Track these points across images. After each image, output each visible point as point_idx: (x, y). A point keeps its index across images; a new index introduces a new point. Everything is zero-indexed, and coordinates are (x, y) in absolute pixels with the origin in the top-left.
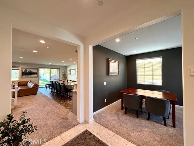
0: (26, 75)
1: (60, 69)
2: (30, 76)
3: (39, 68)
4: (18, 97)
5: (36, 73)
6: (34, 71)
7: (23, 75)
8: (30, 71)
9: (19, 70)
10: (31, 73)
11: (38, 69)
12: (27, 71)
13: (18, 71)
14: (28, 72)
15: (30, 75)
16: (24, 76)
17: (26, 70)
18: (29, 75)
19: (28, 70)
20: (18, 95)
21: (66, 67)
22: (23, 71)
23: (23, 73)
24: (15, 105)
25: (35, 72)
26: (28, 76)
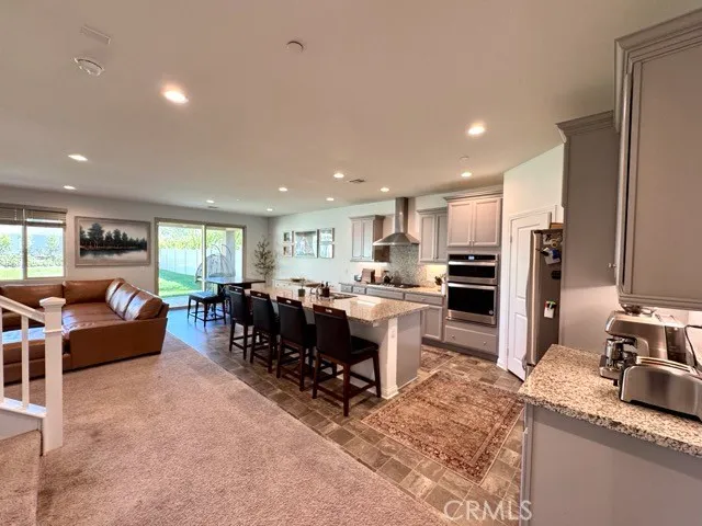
0: (95, 252)
1: (244, 228)
2: (115, 257)
3: (158, 220)
4: (64, 372)
5: (141, 246)
6: (134, 234)
7: (83, 252)
8: (117, 233)
9: (63, 225)
10: (120, 245)
11: (150, 227)
12: (104, 235)
13: (60, 231)
14: (109, 237)
15: (119, 251)
16: (89, 257)
17: (97, 231)
18: (110, 252)
19: (108, 230)
20: (64, 360)
21: (270, 222)
22: (82, 233)
23: (83, 242)
24: (47, 449)
25: (140, 239)
26: (106, 256)
